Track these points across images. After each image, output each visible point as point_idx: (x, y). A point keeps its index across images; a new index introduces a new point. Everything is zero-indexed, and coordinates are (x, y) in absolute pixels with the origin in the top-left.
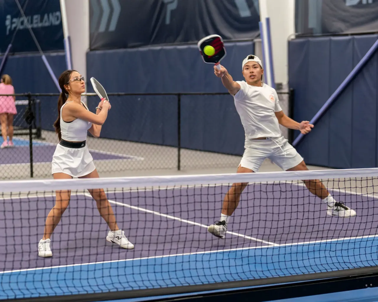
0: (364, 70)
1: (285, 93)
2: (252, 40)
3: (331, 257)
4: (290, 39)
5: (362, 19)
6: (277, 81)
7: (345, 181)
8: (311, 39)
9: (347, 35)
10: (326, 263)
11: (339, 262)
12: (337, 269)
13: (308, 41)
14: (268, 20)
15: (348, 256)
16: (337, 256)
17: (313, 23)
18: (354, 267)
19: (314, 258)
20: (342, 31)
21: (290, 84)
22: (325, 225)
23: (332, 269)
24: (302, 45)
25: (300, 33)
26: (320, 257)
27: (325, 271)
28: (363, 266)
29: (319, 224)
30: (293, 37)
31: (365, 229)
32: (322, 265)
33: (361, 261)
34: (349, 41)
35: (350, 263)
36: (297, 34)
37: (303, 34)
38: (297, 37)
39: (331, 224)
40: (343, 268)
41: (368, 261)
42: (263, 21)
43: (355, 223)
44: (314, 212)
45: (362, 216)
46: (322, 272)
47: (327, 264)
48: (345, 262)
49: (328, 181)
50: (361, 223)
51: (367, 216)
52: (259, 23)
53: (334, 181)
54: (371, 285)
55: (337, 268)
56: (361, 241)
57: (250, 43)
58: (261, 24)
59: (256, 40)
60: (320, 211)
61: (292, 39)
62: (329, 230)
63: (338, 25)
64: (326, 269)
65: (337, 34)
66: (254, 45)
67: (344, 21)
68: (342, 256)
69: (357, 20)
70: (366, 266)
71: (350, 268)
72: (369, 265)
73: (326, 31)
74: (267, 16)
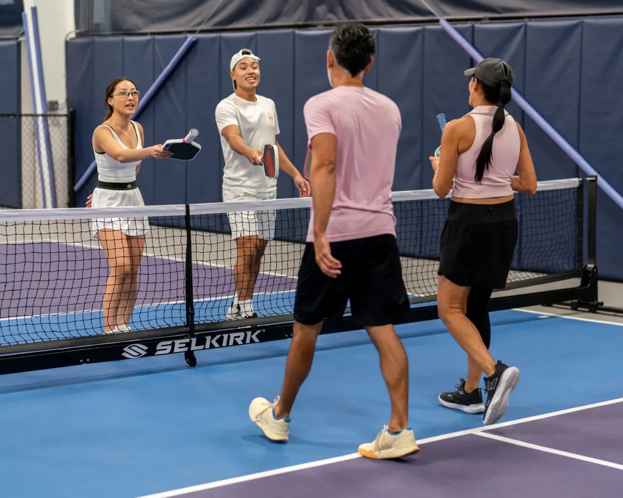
0: (169, 84)
1: (61, 116)
2: (17, 38)
3: (33, 324)
4: (68, 39)
5: (165, 13)
6: (50, 98)
7: (49, 224)
8: (97, 39)
9: (145, 34)
10: (26, 332)
11: (45, 332)
12: (41, 341)
13: (93, 42)
14: (34, 10)
15: (59, 323)
16: (42, 323)
17: (100, 16)
18: (66, 337)
19: (9, 326)
20: (140, 29)
21: (69, 101)
22: (23, 282)
23: (33, 340)
24: (85, 46)
25: (82, 30)
26: (17, 325)
27: (24, 342)
28: (80, 336)
29: (14, 281)
30: (73, 35)
31: (81, 287)
32: (20, 335)
33: (77, 330)
34: (149, 41)
35: (61, 332)
36: (78, 31)
37: (86, 32)
38: (79, 35)
39: (31, 281)
40: (50, 339)
41: (87, 330)
42: (28, 12)
43: (65, 280)
44: (6, 265)
45: (75, 270)
46: (18, 345)
47: (28, 333)
48: (53, 332)
49: (25, 224)
50: (74, 279)
51: (83, 270)
52: (23, 14)
53: (32, 224)
54: (88, 360)
55: (41, 339)
56: (76, 304)
57: (13, 42)
58: (25, 16)
59: (21, 39)
60: (15, 263)
61: (72, 39)
62: (29, 289)
63: (134, 21)
64: (25, 341)
65: (133, 32)
66: (19, 45)
67: (140, 14)
68: (50, 323)
69: (159, 14)
70: (83, 336)
71: (60, 339)
72: (87, 335)
73: (118, 29)
74: (33, 5)
